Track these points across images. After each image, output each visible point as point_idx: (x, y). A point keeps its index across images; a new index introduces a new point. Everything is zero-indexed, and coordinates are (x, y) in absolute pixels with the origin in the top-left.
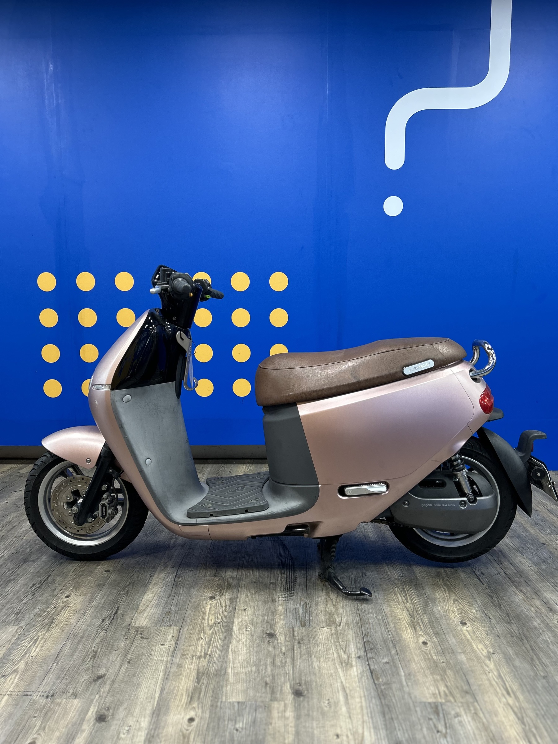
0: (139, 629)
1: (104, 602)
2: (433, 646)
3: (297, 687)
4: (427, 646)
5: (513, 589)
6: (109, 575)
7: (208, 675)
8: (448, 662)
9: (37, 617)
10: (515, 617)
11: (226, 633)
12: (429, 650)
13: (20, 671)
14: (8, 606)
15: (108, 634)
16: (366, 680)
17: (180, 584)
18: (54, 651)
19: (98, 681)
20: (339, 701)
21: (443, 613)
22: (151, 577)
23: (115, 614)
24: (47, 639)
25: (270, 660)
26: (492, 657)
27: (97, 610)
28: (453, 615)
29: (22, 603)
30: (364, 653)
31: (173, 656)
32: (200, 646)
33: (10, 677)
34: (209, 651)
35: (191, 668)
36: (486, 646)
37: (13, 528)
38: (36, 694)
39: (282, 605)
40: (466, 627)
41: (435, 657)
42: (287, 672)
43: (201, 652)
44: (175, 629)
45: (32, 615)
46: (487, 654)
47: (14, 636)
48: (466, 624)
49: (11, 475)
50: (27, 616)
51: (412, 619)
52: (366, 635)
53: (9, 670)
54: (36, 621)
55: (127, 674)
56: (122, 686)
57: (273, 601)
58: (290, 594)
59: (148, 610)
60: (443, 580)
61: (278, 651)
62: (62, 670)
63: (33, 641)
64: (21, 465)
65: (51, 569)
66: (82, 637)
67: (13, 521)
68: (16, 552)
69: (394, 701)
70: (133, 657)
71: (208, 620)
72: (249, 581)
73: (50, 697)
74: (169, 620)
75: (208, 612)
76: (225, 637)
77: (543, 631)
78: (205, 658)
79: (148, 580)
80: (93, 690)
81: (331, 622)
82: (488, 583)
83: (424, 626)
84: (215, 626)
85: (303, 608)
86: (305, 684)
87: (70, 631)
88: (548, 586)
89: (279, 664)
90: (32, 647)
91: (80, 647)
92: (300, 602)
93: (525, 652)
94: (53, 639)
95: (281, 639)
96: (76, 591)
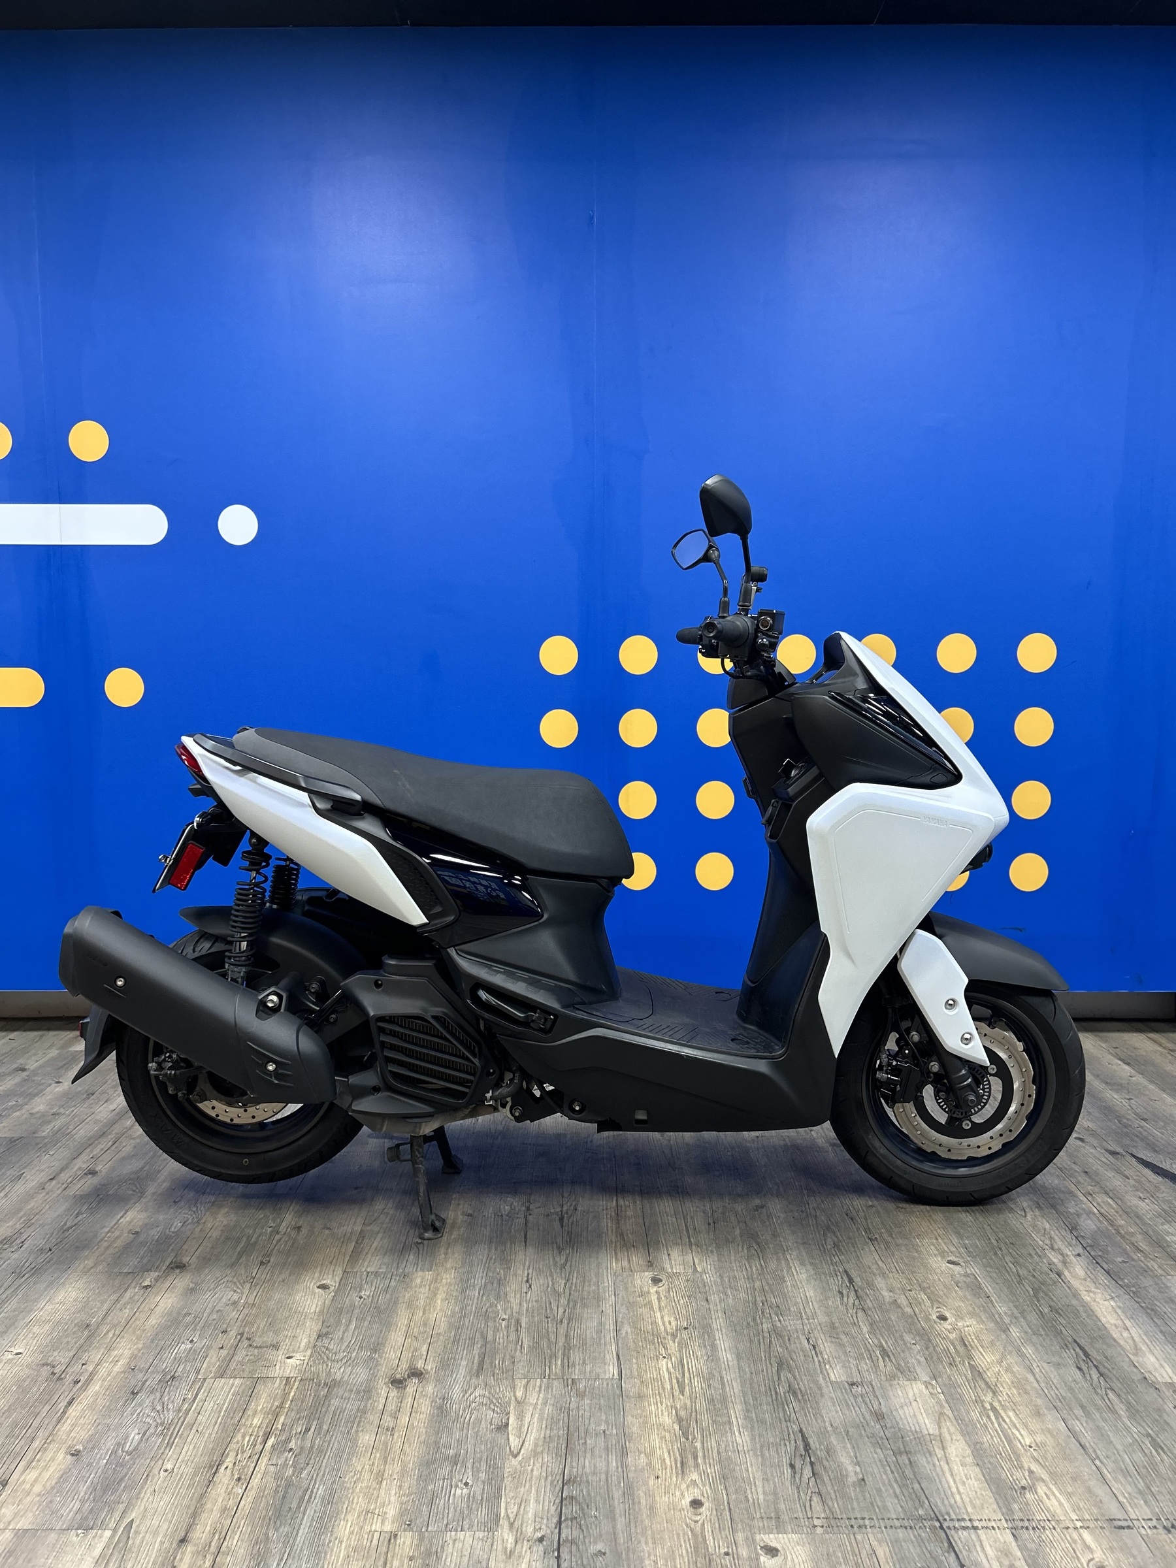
13: (1045, 1479)
14: (845, 1338)
15: (1124, 1397)
17: (1138, 1290)
18: (1062, 1435)
22: (1057, 1275)
23: (1087, 1357)
24: (1015, 1409)
27: (1040, 1347)
29: (864, 1332)
38: (1137, 1524)
45: (918, 1356)
47: (939, 1403)
54: (944, 1370)
59: (1143, 1347)
62: (1127, 1474)
63: (991, 1413)
66: (1082, 1406)
90: (1006, 1427)
91: (1104, 1426)
96: (943, 1305)
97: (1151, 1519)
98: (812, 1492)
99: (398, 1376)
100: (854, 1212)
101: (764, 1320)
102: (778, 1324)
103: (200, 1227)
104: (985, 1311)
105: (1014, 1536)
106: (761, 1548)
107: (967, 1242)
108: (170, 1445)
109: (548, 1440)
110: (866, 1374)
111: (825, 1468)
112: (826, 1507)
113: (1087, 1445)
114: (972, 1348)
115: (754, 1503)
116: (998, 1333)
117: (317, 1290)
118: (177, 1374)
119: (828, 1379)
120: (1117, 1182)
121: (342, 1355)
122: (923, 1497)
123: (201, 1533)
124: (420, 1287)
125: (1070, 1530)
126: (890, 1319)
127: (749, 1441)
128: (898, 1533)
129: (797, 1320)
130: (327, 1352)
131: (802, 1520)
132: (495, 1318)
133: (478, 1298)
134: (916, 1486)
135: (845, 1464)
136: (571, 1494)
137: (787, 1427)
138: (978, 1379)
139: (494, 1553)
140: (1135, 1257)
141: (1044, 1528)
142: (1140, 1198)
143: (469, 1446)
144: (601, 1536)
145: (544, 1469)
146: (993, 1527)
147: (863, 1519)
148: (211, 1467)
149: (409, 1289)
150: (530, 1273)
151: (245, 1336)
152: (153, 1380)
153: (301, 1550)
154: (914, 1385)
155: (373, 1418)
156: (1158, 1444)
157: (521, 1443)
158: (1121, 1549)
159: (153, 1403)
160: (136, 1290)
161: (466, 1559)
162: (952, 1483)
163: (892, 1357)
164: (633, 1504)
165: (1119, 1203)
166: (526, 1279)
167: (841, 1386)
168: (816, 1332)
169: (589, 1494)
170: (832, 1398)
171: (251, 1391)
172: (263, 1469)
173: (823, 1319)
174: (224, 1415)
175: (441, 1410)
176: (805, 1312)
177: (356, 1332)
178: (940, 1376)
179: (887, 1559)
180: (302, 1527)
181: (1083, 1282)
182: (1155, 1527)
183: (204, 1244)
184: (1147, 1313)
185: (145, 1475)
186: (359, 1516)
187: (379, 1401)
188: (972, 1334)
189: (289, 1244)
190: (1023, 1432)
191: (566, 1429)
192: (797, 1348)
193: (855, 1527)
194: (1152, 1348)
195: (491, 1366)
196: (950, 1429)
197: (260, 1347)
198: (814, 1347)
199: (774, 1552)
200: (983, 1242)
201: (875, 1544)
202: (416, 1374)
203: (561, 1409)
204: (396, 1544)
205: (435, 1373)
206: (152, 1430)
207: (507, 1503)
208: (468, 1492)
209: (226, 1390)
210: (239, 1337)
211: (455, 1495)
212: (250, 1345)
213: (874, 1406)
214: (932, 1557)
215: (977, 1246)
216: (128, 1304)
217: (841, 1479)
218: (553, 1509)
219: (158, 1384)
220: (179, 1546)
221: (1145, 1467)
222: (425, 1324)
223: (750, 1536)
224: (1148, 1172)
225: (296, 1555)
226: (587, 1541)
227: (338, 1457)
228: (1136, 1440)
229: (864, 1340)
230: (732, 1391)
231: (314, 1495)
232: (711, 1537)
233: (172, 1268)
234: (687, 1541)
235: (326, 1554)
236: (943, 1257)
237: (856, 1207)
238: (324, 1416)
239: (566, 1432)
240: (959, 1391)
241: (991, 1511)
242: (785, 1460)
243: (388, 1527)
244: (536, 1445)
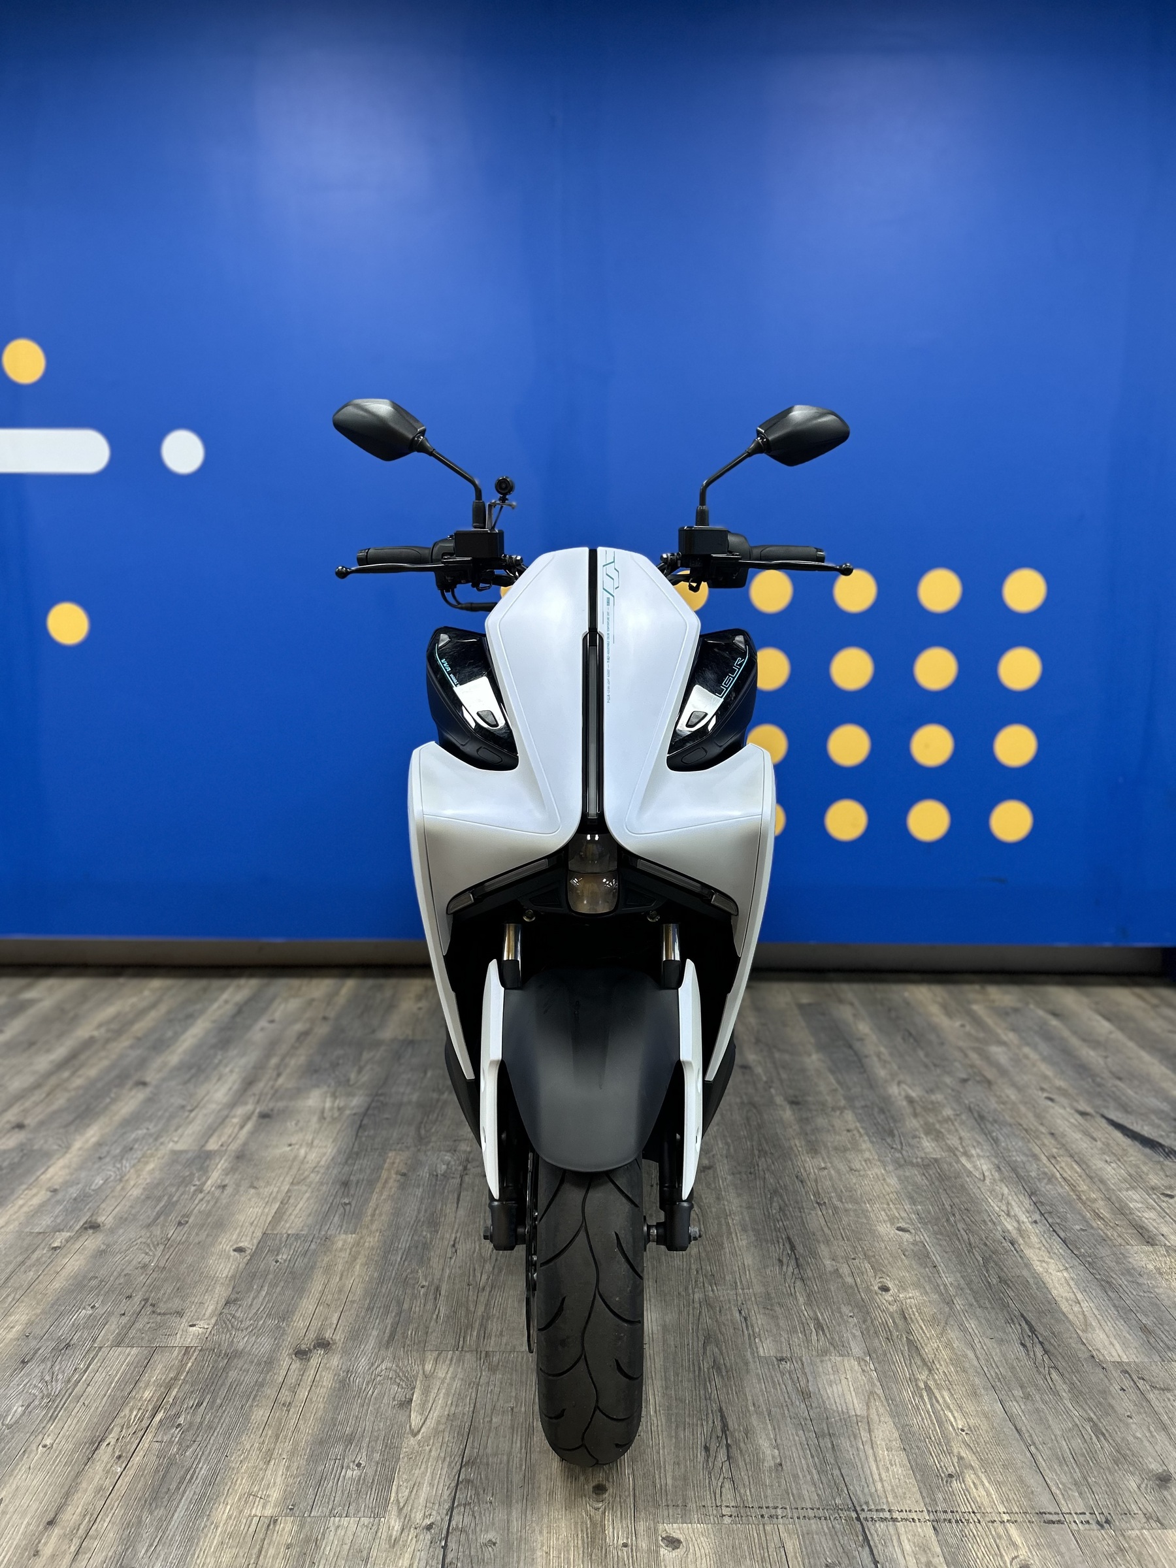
0: (1126, 1367)
1: (977, 1303)
6: (918, 1239)
13: (975, 1466)
14: (779, 1309)
15: (1068, 1376)
18: (998, 1418)
23: (1033, 1332)
24: (950, 1388)
27: (983, 1322)
29: (801, 1304)
38: (1069, 1518)
45: (854, 1330)
47: (870, 1381)
50: (846, 1333)
53: (947, 1461)
54: (879, 1345)
59: (1094, 1323)
62: (1062, 1462)
63: (924, 1391)
65: (775, 1223)
66: (1023, 1386)
73: (1106, 1525)
79: (1014, 1252)
87: (980, 1371)
90: (939, 1408)
91: (1044, 1409)
94: (962, 1387)
96: (887, 1275)
97: (1085, 1514)
98: (724, 1478)
99: (303, 1347)
100: (804, 1174)
101: (696, 1290)
102: (711, 1294)
103: (122, 1185)
104: (930, 1281)
105: (935, 1529)
106: (663, 1539)
107: (919, 1207)
108: (53, 1418)
109: (451, 1418)
110: (796, 1349)
111: (741, 1451)
112: (738, 1495)
113: (1024, 1429)
114: (912, 1321)
115: (661, 1489)
116: (942, 1305)
117: (232, 1253)
118: (72, 1342)
119: (756, 1354)
120: (1082, 1144)
121: (248, 1323)
122: (843, 1485)
123: (71, 1516)
124: (341, 1250)
125: (995, 1524)
126: (829, 1290)
127: (663, 1420)
128: (810, 1525)
129: (732, 1289)
130: (233, 1320)
131: (710, 1509)
132: (414, 1284)
133: (400, 1263)
134: (836, 1472)
135: (763, 1447)
136: (468, 1477)
137: (707, 1406)
138: (914, 1355)
139: (377, 1541)
140: (1094, 1225)
141: (968, 1521)
142: (1106, 1161)
143: (368, 1424)
144: (493, 1524)
145: (444, 1449)
146: (913, 1519)
147: (776, 1508)
148: (92, 1443)
149: (328, 1253)
150: (458, 1236)
151: (150, 1301)
152: (46, 1349)
153: (173, 1535)
154: (846, 1362)
155: (270, 1392)
156: (1100, 1430)
157: (423, 1421)
158: (1050, 1547)
159: (42, 1373)
160: (45, 1252)
161: (346, 1547)
162: (874, 1468)
163: (826, 1331)
164: (533, 1488)
165: (1084, 1167)
166: (452, 1243)
167: (769, 1362)
168: (749, 1303)
169: (487, 1478)
170: (758, 1375)
171: (147, 1361)
172: (147, 1445)
173: (758, 1289)
174: (114, 1388)
175: (343, 1385)
176: (741, 1282)
177: (267, 1299)
178: (875, 1351)
179: (795, 1553)
180: (178, 1510)
181: (1037, 1251)
182: (1088, 1522)
183: (123, 1203)
184: (1102, 1285)
185: (23, 1450)
186: (240, 1499)
187: (279, 1373)
188: (914, 1307)
189: (212, 1203)
190: (956, 1415)
191: (472, 1405)
192: (728, 1320)
193: (766, 1516)
194: (1103, 1323)
195: (403, 1337)
196: (879, 1410)
197: (164, 1314)
198: (745, 1319)
199: (676, 1544)
200: (937, 1208)
201: (784, 1535)
202: (323, 1344)
203: (469, 1385)
204: (274, 1530)
205: (343, 1343)
206: (37, 1402)
207: (399, 1486)
208: (359, 1474)
209: (121, 1360)
210: (143, 1303)
211: (344, 1477)
212: (154, 1312)
213: (802, 1383)
214: (844, 1552)
215: (929, 1213)
216: (34, 1266)
217: (757, 1462)
218: (447, 1493)
219: (51, 1352)
220: (46, 1529)
221: (1083, 1455)
222: (340, 1291)
223: (652, 1526)
224: (1118, 1135)
225: (168, 1541)
226: (478, 1529)
227: (228, 1435)
228: (1077, 1425)
229: (800, 1311)
230: (653, 1366)
231: (196, 1474)
232: (611, 1527)
233: (86, 1229)
234: (585, 1529)
235: (199, 1541)
236: (892, 1224)
237: (808, 1169)
238: (220, 1389)
239: (471, 1409)
240: (893, 1367)
241: (912, 1500)
242: (700, 1441)
243: (269, 1512)
244: (438, 1423)
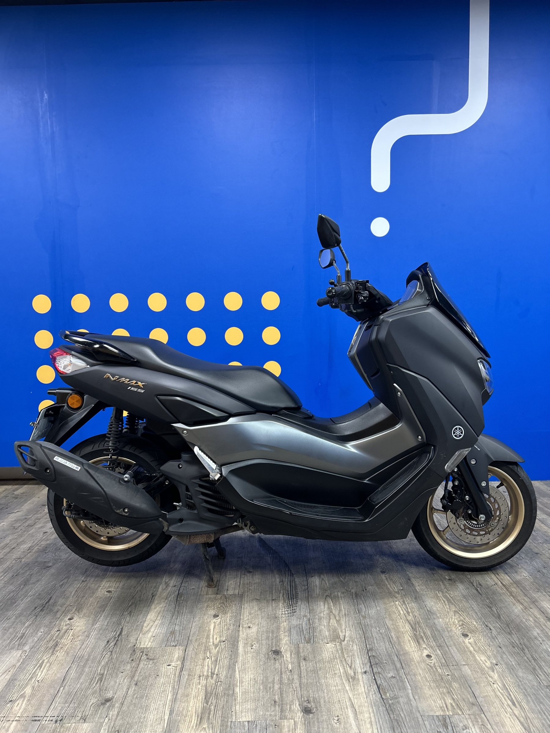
0: (145, 650)
1: (108, 623)
2: (437, 659)
3: (305, 704)
4: (431, 658)
5: (511, 599)
6: (112, 596)
7: (217, 696)
8: (453, 675)
9: (40, 640)
10: (515, 628)
11: (232, 651)
12: (433, 662)
13: (27, 696)
14: (11, 630)
15: (113, 655)
16: (374, 696)
17: (182, 603)
18: (60, 675)
19: (106, 704)
20: (348, 717)
21: (445, 625)
22: (153, 596)
23: (119, 636)
24: (53, 662)
25: (277, 678)
26: (496, 668)
27: (101, 632)
28: (455, 628)
29: (25, 627)
30: (370, 668)
31: (180, 676)
32: (206, 665)
33: (18, 701)
34: (216, 671)
35: (199, 689)
36: (489, 657)
37: (11, 551)
38: (45, 719)
39: (285, 621)
40: (468, 639)
41: (439, 670)
42: (295, 690)
43: (208, 671)
44: (180, 649)
45: (36, 638)
46: (490, 665)
47: (18, 661)
48: (468, 636)
49: (6, 497)
50: (30, 641)
51: (415, 632)
52: (371, 649)
53: (16, 695)
54: (40, 644)
55: (135, 696)
56: (131, 708)
57: (276, 617)
58: (293, 610)
59: (152, 630)
60: (442, 592)
61: (285, 668)
62: (69, 694)
63: (39, 665)
64: (16, 487)
65: (52, 591)
66: (87, 660)
67: (10, 543)
68: (16, 574)
69: (402, 715)
70: (140, 678)
71: (213, 639)
72: (251, 599)
73: (59, 722)
74: (174, 640)
75: (212, 631)
76: (231, 656)
77: (543, 641)
78: (212, 677)
79: (150, 599)
80: (101, 713)
81: (335, 637)
82: (487, 594)
83: (427, 639)
84: (220, 645)
85: (306, 624)
86: (314, 700)
87: (75, 654)
88: (545, 595)
89: (286, 681)
90: (38, 671)
91: (87, 670)
92: (303, 618)
93: (527, 662)
94: (58, 662)
95: (287, 656)
96: (79, 612)
97: (54, 716)
104: (96, 614)
107: (127, 584)
113: (67, 679)
114: (68, 633)
116: (89, 626)
138: (52, 648)
154: (17, 652)
156: (102, 679)
163: (22, 639)
178: (35, 647)
181: (161, 598)
188: (76, 627)
190: (43, 674)
194: (156, 630)
221: (82, 691)
228: (94, 677)
229: (19, 631)
240: (36, 654)
